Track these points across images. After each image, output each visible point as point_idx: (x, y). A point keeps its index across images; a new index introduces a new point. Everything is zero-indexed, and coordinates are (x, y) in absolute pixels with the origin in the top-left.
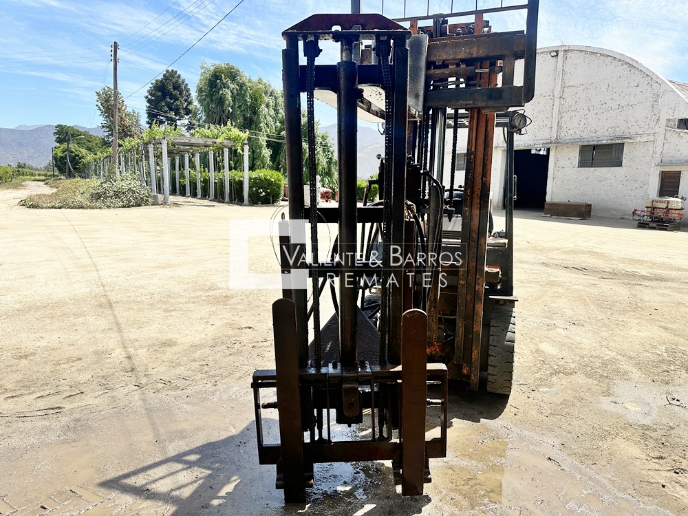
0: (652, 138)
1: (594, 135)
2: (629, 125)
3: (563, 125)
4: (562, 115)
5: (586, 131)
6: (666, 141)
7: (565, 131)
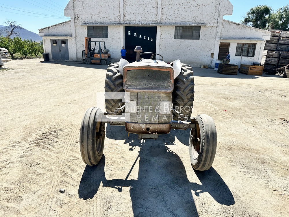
0: (216, 25)
1: (183, 20)
2: (203, 16)
3: (164, 13)
4: (164, 6)
5: (178, 18)
6: (223, 27)
7: (165, 17)
